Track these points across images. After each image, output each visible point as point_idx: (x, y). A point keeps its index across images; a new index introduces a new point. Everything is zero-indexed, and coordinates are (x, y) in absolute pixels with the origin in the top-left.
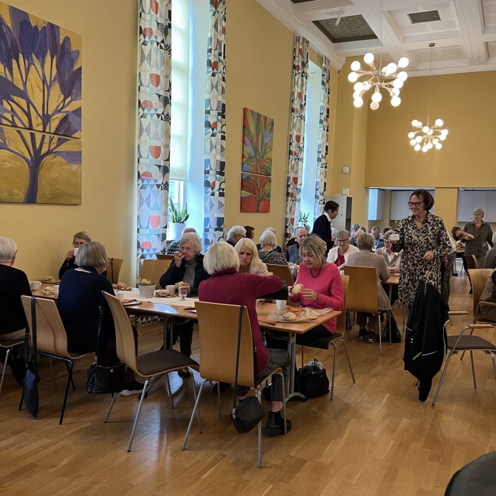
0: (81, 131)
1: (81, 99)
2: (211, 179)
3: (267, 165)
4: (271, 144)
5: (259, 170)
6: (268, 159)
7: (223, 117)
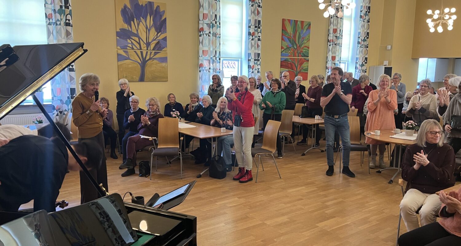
0: (167, 47)
1: (166, 32)
2: (252, 64)
3: (304, 51)
4: (308, 37)
5: (297, 54)
6: (306, 47)
7: (259, 28)
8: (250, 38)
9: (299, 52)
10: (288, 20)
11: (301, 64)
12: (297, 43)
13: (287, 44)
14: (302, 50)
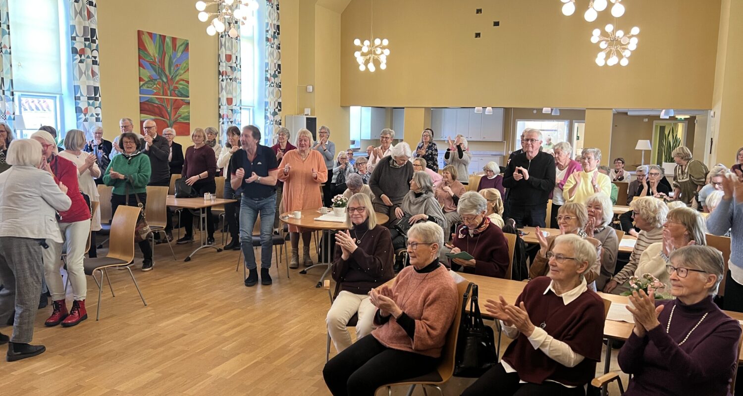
2: (83, 105)
3: (181, 86)
4: (185, 65)
5: (169, 92)
6: (183, 80)
7: (94, 42)
8: (75, 58)
9: (172, 88)
10: (148, 32)
11: (177, 108)
12: (167, 72)
13: (149, 74)
14: (177, 85)
